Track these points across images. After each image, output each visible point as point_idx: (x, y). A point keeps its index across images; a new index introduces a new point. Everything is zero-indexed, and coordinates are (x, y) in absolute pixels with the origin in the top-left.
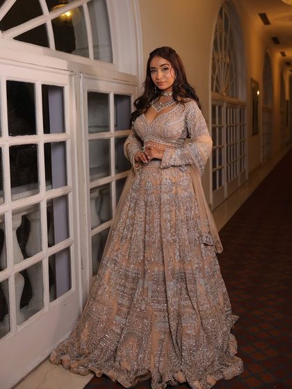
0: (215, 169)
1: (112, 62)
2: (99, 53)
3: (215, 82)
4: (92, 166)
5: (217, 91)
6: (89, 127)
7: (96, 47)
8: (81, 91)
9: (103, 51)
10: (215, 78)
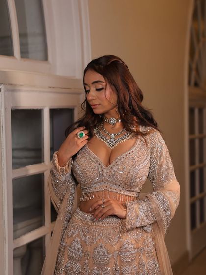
0: (194, 199)
1: (46, 58)
2: (27, 44)
3: (194, 73)
4: (17, 206)
5: (196, 85)
6: (13, 150)
7: (23, 35)
8: (3, 110)
9: (34, 42)
10: (194, 66)
